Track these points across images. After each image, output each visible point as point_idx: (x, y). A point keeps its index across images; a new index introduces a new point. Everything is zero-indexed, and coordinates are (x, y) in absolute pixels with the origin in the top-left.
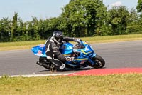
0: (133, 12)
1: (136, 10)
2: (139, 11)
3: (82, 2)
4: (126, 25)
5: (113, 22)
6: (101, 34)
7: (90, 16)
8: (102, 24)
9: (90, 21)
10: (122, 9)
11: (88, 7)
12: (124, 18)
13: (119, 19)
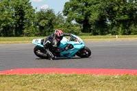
0: (60, 16)
1: (62, 14)
2: (65, 15)
3: (10, 3)
4: (52, 27)
5: (40, 23)
6: (28, 35)
7: (18, 17)
8: (29, 25)
9: (18, 22)
10: (49, 12)
11: (16, 8)
12: (51, 21)
13: (46, 22)
